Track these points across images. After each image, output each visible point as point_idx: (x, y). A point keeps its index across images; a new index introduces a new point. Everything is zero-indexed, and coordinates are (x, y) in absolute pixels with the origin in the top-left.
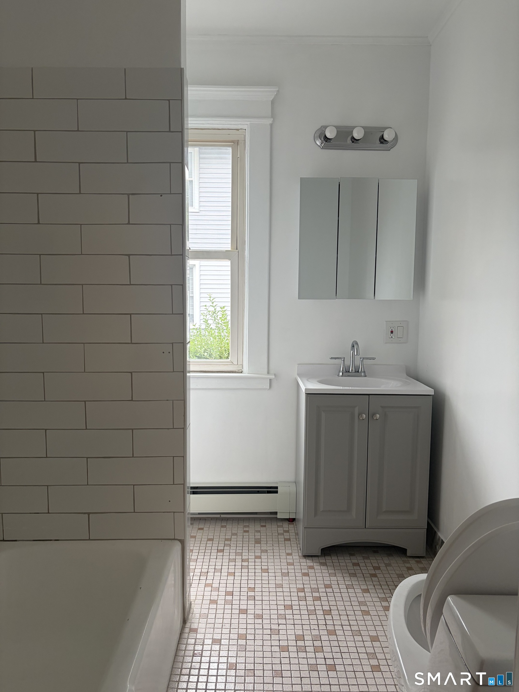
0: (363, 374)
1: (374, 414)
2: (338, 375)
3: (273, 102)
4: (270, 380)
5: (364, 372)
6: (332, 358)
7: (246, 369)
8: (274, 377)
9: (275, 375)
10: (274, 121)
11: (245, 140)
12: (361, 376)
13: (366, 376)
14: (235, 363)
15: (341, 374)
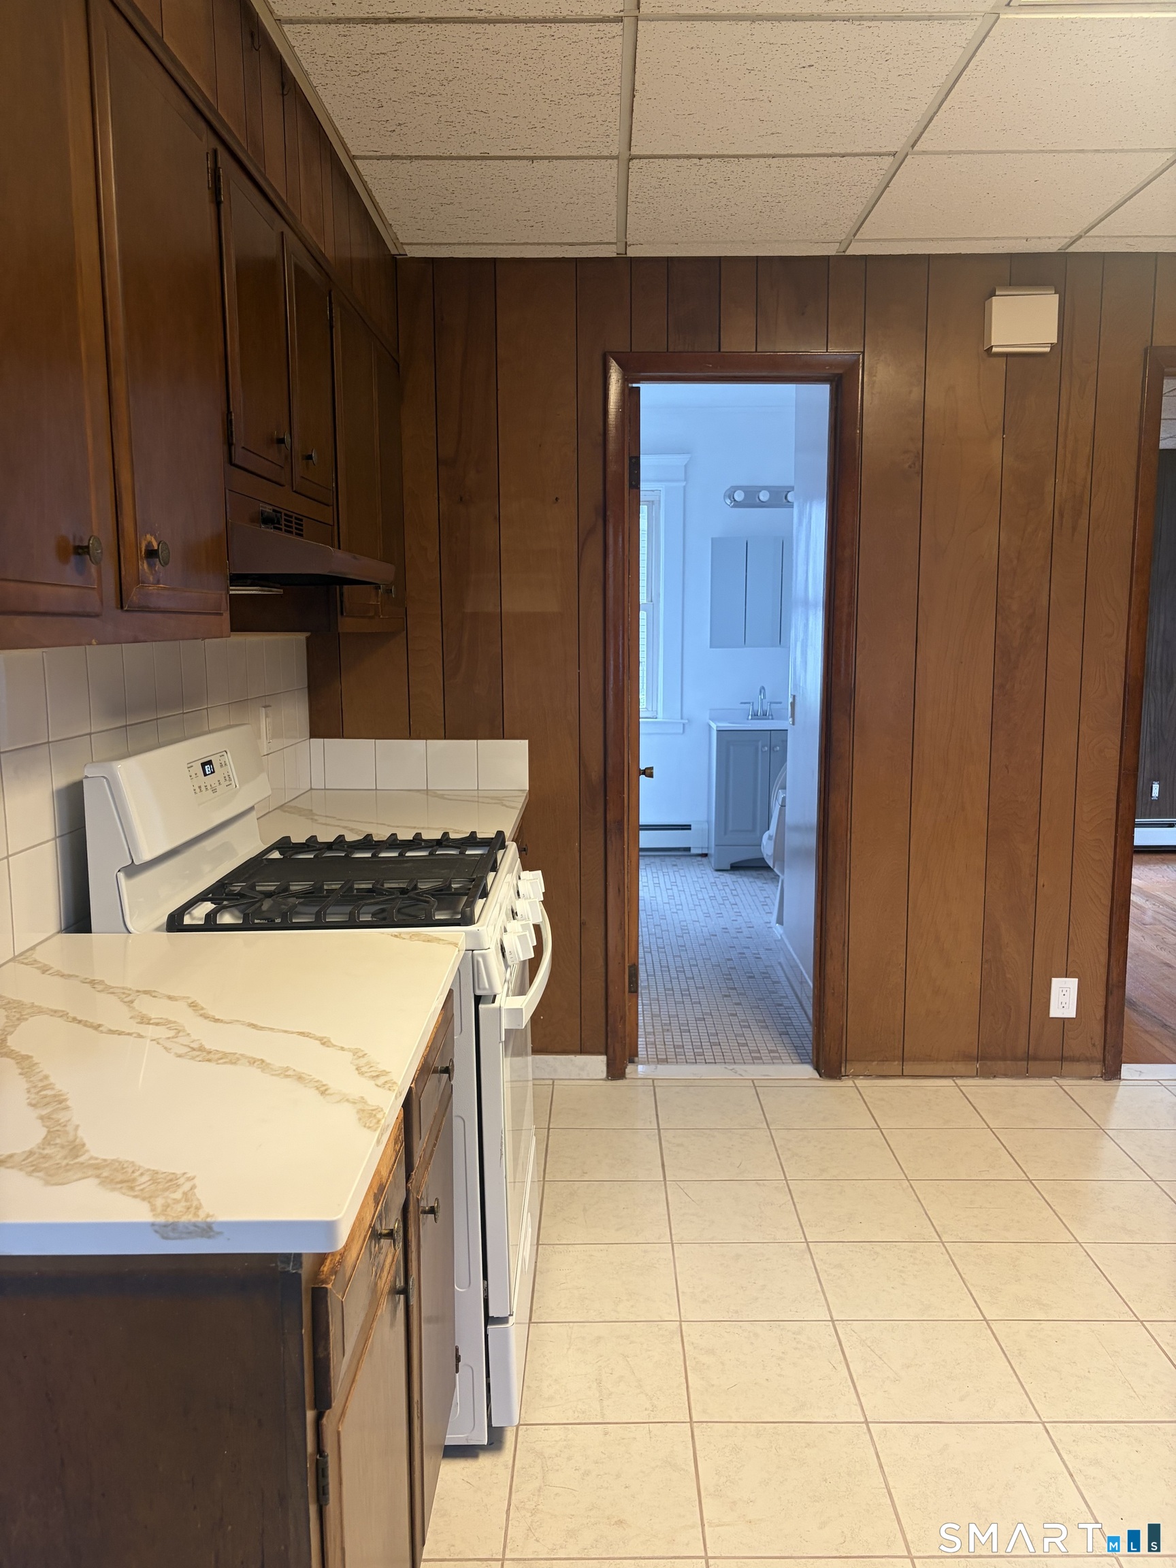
0: (770, 717)
1: (776, 746)
2: (748, 719)
3: (686, 466)
4: (684, 724)
5: (772, 715)
6: (742, 703)
7: (660, 715)
8: (687, 721)
9: (688, 719)
10: (686, 484)
11: (660, 501)
12: (769, 719)
13: (772, 719)
14: (650, 709)
15: (750, 717)
